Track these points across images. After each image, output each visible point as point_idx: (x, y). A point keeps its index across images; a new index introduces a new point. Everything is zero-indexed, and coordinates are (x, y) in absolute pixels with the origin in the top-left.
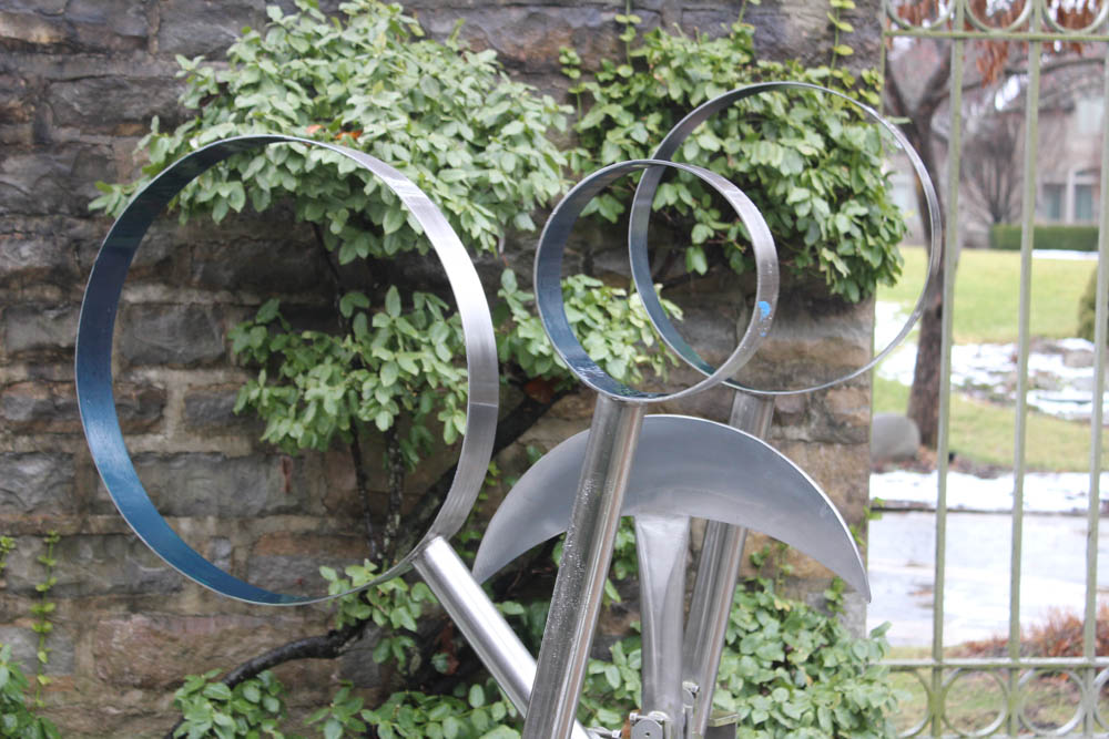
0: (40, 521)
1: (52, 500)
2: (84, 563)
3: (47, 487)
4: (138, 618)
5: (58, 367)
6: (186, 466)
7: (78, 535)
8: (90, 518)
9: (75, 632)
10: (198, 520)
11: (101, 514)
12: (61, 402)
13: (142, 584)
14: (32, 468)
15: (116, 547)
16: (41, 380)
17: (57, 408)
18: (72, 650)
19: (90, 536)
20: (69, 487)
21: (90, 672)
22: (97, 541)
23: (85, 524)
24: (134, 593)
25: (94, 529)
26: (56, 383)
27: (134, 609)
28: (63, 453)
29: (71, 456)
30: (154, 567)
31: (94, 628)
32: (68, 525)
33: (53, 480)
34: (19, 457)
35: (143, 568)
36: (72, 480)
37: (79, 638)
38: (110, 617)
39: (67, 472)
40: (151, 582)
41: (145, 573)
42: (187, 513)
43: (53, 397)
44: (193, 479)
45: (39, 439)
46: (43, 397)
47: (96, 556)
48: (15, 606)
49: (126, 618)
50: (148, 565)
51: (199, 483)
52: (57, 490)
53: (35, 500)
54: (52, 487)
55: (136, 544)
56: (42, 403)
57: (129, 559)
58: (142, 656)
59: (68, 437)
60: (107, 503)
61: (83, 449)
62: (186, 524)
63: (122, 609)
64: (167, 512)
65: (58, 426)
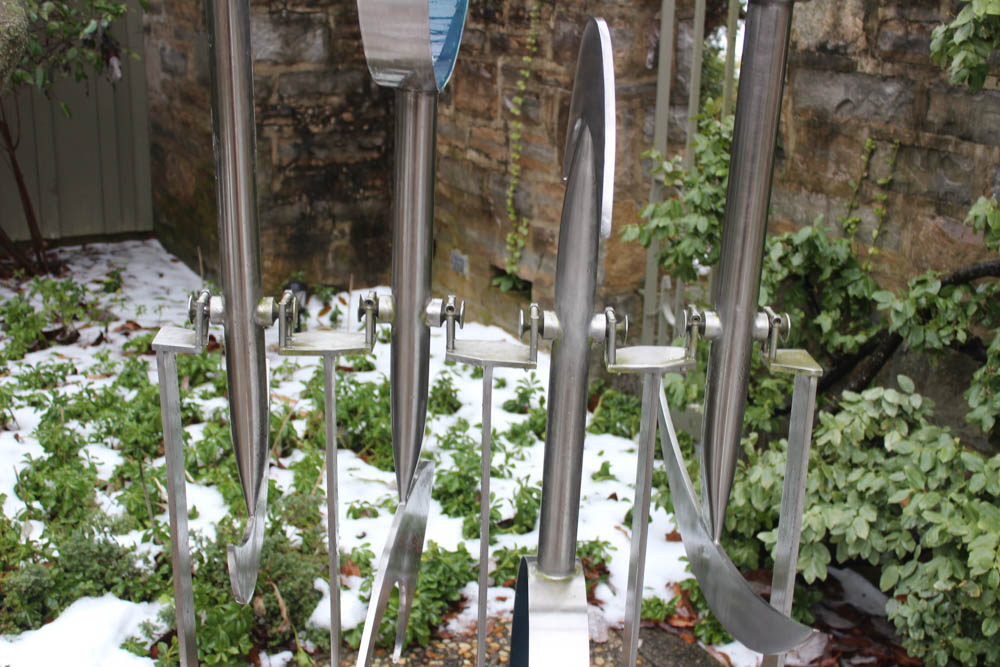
0: (892, 131)
1: (901, 116)
2: (915, 168)
3: (897, 105)
4: (940, 220)
5: (914, 10)
6: (982, 101)
7: (913, 146)
8: (921, 134)
9: (902, 221)
10: (989, 148)
11: (929, 132)
12: (911, 38)
13: (946, 193)
14: (890, 89)
15: (934, 159)
16: (902, 19)
17: (909, 42)
18: (900, 234)
19: (920, 148)
20: (910, 107)
21: (907, 254)
22: (925, 153)
23: (917, 138)
24: (941, 200)
25: (923, 144)
26: (911, 22)
27: (939, 212)
28: (909, 79)
29: (913, 82)
30: (955, 181)
31: (913, 220)
32: (907, 137)
33: (901, 100)
34: (885, 79)
35: (947, 181)
36: (912, 102)
37: (904, 226)
38: (923, 215)
39: (910, 95)
40: (953, 194)
41: (948, 185)
42: (982, 141)
43: (907, 33)
44: (987, 112)
45: (897, 67)
46: (900, 33)
47: (922, 165)
48: (871, 193)
49: (933, 218)
50: (950, 179)
51: (991, 116)
52: (904, 108)
53: (890, 114)
54: (901, 105)
55: (945, 160)
56: (900, 38)
57: (940, 171)
58: (933, 250)
59: (913, 66)
60: (932, 123)
61: (920, 77)
62: (979, 150)
63: (931, 210)
64: (967, 137)
65: (909, 57)
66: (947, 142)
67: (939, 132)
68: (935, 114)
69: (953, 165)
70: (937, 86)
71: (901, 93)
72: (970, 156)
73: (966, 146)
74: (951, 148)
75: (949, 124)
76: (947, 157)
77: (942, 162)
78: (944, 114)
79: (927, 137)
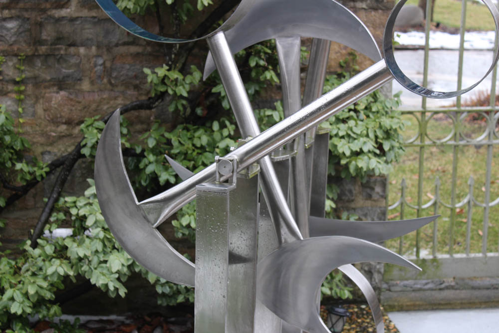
0: (16, 49)
1: (22, 40)
2: (37, 68)
3: (18, 33)
4: (62, 93)
7: (34, 55)
8: (39, 48)
9: (34, 99)
10: (88, 48)
11: (45, 45)
13: (64, 77)
14: (11, 25)
15: (51, 61)
18: (34, 107)
19: (39, 56)
20: (28, 33)
21: (42, 117)
22: (43, 58)
23: (36, 50)
24: (61, 82)
25: (41, 52)
27: (61, 89)
28: (25, 18)
29: (28, 19)
30: (69, 69)
31: (43, 97)
32: (29, 51)
33: (21, 30)
34: (5, 19)
35: (64, 70)
36: (29, 30)
37: (36, 102)
38: (50, 93)
39: (27, 26)
40: (69, 76)
41: (65, 72)
42: (83, 45)
44: (85, 29)
45: (13, 11)
47: (42, 65)
48: (7, 88)
49: (57, 93)
50: (66, 69)
51: (88, 31)
52: (23, 35)
53: (13, 39)
54: (21, 33)
55: (60, 59)
57: (58, 66)
58: (66, 110)
59: (26, 10)
60: (46, 40)
61: (33, 15)
62: (82, 50)
63: (55, 89)
64: (73, 44)
65: (21, 5)
66: (59, 49)
67: (51, 45)
68: (48, 33)
69: (66, 61)
70: (46, 19)
71: (20, 26)
72: (77, 54)
73: (72, 50)
74: (62, 52)
75: (59, 39)
76: (61, 57)
77: (58, 61)
78: (54, 34)
79: (43, 49)
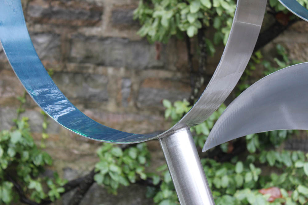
0: (45, 65)
2: (65, 84)
3: (48, 49)
7: (62, 72)
8: (68, 65)
10: (117, 69)
12: (55, 9)
13: (90, 96)
14: (42, 40)
15: (79, 78)
17: (53, 12)
19: (67, 73)
20: (58, 50)
21: (66, 134)
22: (71, 75)
23: (65, 67)
24: (87, 100)
25: (69, 70)
28: (56, 34)
29: (59, 35)
30: (96, 89)
32: (58, 67)
33: (52, 45)
34: (37, 34)
35: (91, 89)
36: (59, 47)
39: (57, 42)
40: (95, 96)
41: (92, 91)
42: (111, 65)
43: (51, 7)
44: (114, 50)
45: (45, 26)
46: (46, 6)
47: (70, 82)
49: (82, 111)
50: (93, 88)
51: (117, 52)
52: (53, 50)
53: (43, 54)
54: (51, 49)
55: (88, 78)
56: (46, 10)
57: (84, 84)
59: (58, 26)
60: (75, 57)
61: (65, 32)
62: (110, 71)
63: (80, 107)
64: (101, 64)
65: (53, 20)
66: (87, 68)
67: (81, 63)
68: (77, 51)
69: (93, 80)
70: (76, 36)
71: (51, 42)
72: (105, 75)
73: (100, 69)
74: (90, 71)
75: (88, 58)
76: (89, 76)
77: (86, 79)
78: (83, 52)
79: (72, 66)
